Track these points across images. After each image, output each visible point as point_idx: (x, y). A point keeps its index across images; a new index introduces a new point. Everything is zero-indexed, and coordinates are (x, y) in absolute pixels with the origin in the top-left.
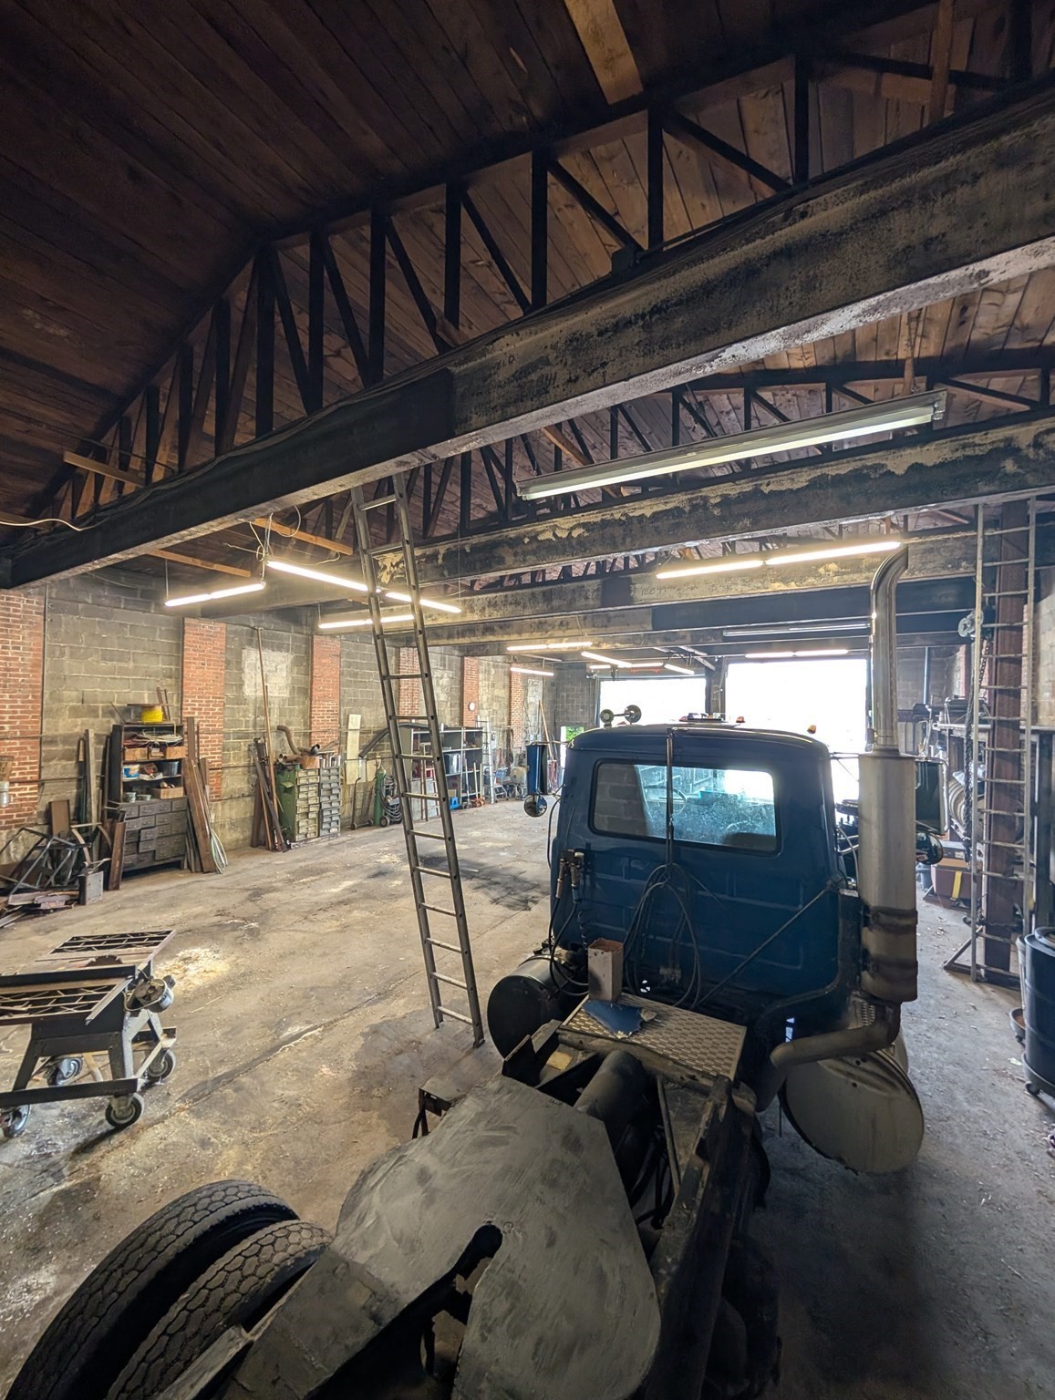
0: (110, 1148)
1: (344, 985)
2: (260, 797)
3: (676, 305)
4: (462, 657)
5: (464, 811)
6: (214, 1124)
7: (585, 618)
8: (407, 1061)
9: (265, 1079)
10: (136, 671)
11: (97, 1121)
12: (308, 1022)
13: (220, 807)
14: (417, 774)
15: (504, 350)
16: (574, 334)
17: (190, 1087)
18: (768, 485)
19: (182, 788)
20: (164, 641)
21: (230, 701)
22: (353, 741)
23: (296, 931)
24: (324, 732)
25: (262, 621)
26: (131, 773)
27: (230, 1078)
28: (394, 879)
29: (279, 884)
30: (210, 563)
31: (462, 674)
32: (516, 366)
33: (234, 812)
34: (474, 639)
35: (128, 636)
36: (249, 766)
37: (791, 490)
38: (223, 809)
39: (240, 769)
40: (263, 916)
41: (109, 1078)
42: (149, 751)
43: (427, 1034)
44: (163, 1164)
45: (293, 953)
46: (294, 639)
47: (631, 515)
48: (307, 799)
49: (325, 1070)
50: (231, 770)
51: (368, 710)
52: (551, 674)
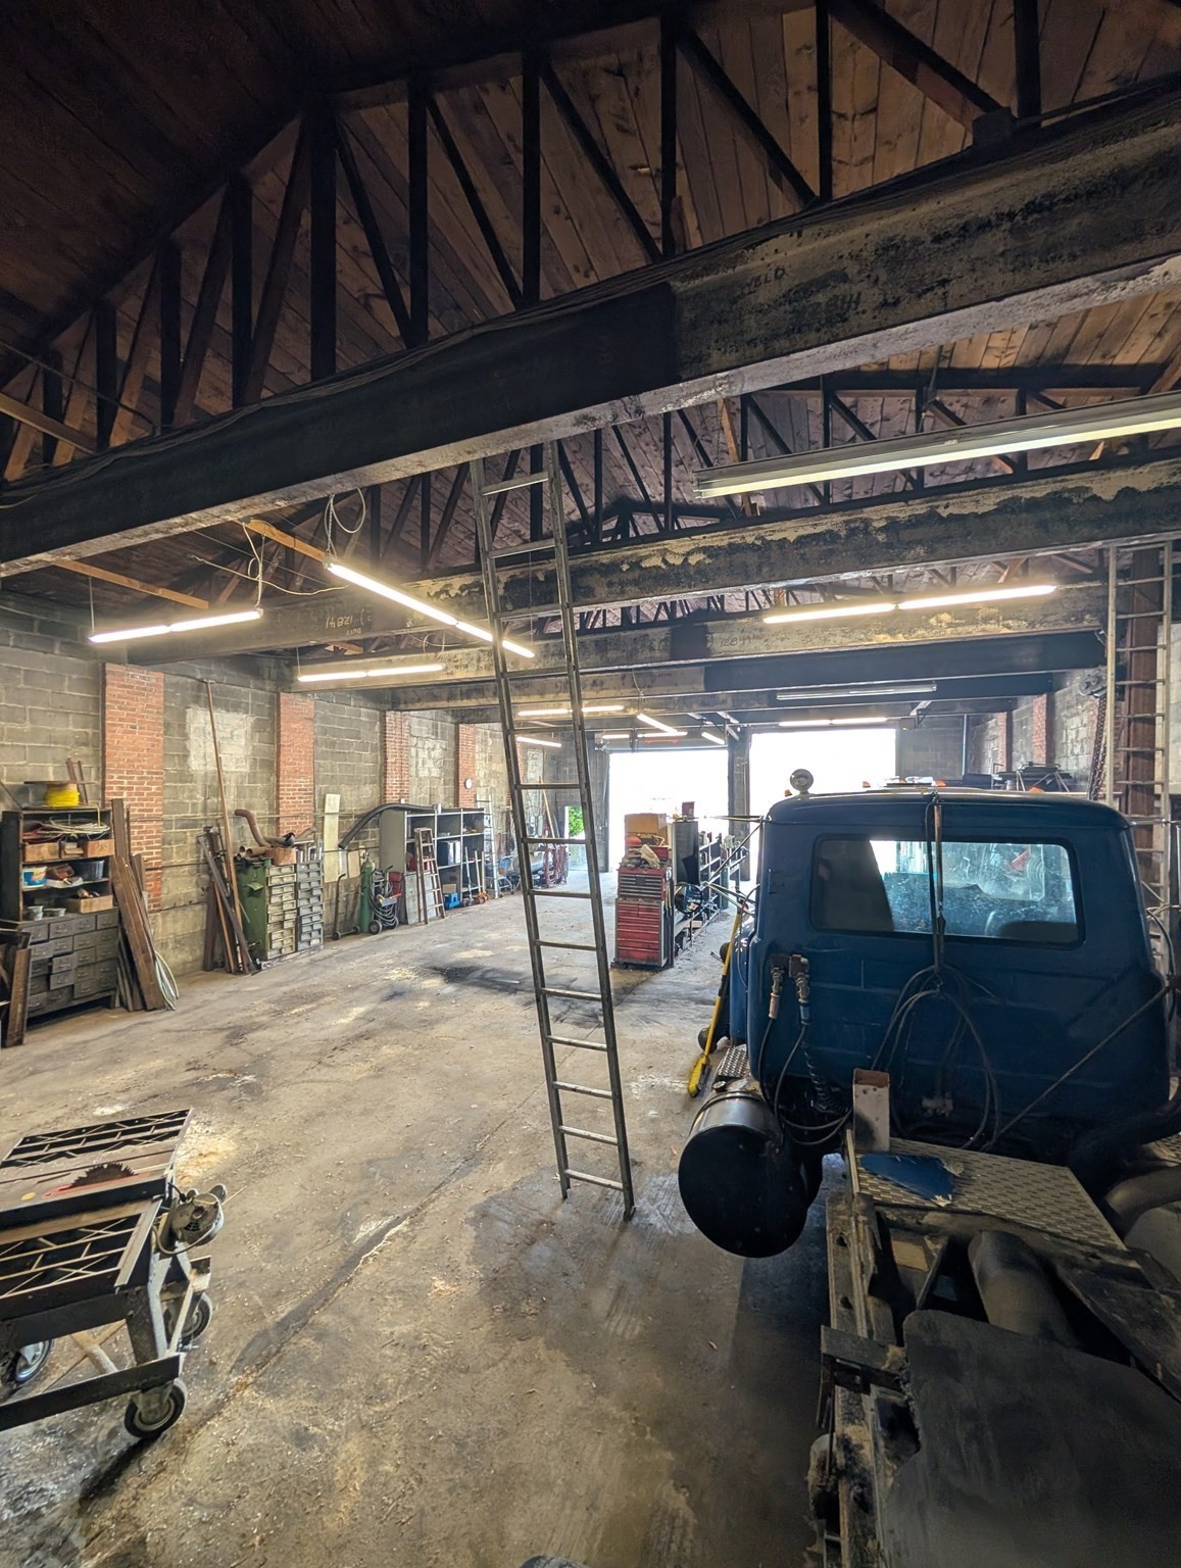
0: (144, 1480)
1: (411, 1151)
2: (214, 903)
3: (1067, 200)
4: (457, 724)
5: (466, 909)
6: (304, 1403)
7: (623, 677)
8: (548, 1253)
9: (356, 1312)
10: (34, 735)
11: (105, 1432)
12: (385, 1214)
13: (160, 920)
14: (412, 867)
15: (767, 260)
16: (891, 239)
17: (242, 1344)
18: (947, 507)
19: (111, 897)
20: (76, 694)
21: (170, 777)
22: (331, 828)
23: (312, 1081)
24: (296, 817)
25: (211, 672)
26: (35, 878)
27: (300, 1319)
28: (418, 1000)
29: (264, 1019)
30: (152, 587)
31: (457, 745)
32: (786, 284)
33: (179, 925)
34: (483, 701)
35: (22, 685)
36: (198, 865)
37: (976, 515)
38: (164, 923)
39: (186, 868)
40: (259, 1063)
41: (130, 1363)
42: (61, 848)
43: (555, 1209)
44: (245, 1489)
45: (322, 1114)
46: (255, 696)
47: (769, 538)
48: (282, 904)
49: (439, 1284)
50: (174, 870)
51: (348, 788)
52: (559, 745)
